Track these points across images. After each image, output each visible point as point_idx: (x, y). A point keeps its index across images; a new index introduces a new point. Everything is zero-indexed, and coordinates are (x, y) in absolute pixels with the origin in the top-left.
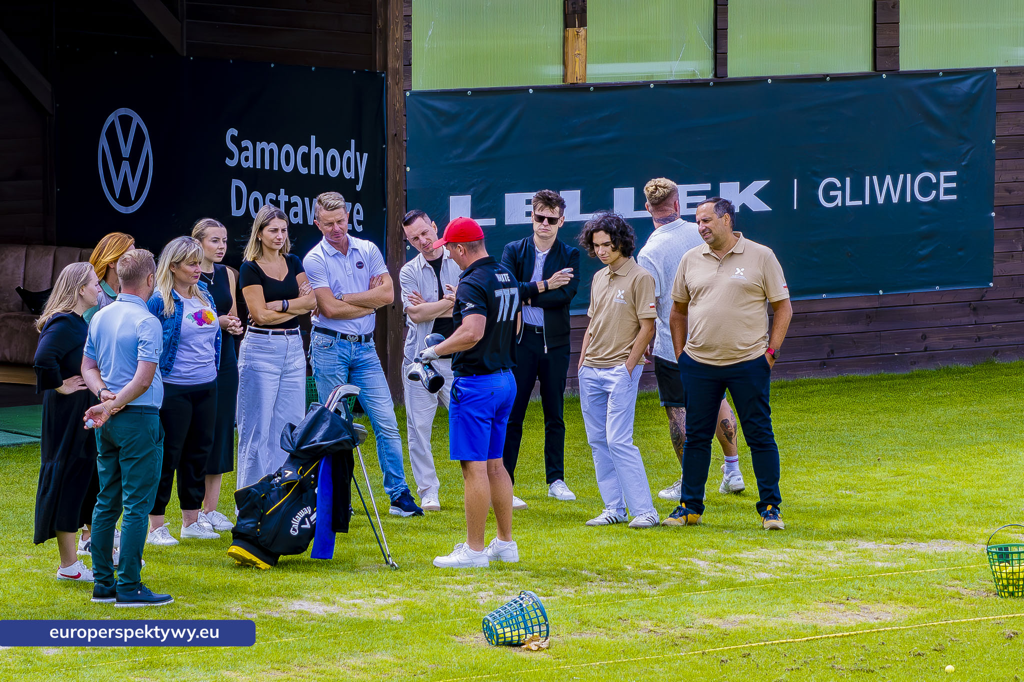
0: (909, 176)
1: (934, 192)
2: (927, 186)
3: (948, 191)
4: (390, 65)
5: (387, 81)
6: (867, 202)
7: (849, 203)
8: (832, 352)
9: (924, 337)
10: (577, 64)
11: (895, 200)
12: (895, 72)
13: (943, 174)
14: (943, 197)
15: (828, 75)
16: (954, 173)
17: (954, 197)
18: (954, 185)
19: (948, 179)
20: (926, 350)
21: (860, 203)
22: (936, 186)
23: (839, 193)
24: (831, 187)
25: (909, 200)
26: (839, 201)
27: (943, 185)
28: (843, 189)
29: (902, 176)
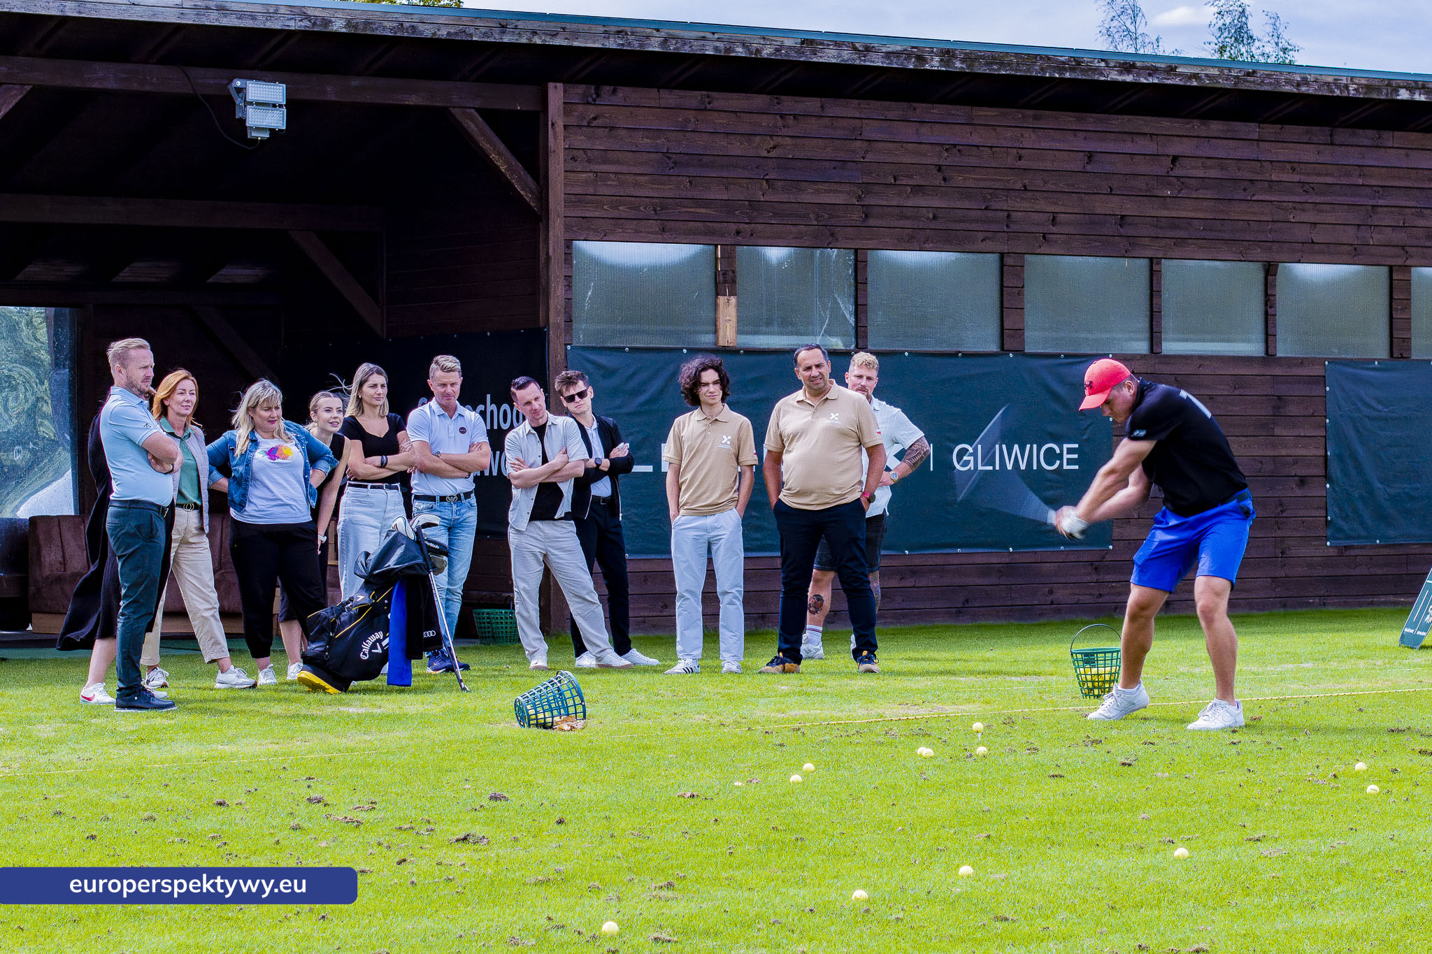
0: (1035, 446)
1: (1058, 462)
2: (1051, 456)
3: (1070, 462)
4: (551, 320)
5: (549, 334)
6: (997, 468)
7: (980, 468)
8: (967, 601)
9: (1051, 592)
10: (728, 329)
11: (1023, 467)
12: (1020, 352)
13: (1066, 446)
14: (1066, 467)
15: (960, 352)
16: (1076, 446)
17: (1076, 467)
18: (1076, 456)
19: (1070, 451)
20: (1052, 603)
21: (990, 468)
22: (1060, 456)
23: (971, 458)
24: (963, 452)
25: (1035, 468)
26: (971, 465)
27: (1066, 456)
28: (975, 454)
29: (1028, 446)
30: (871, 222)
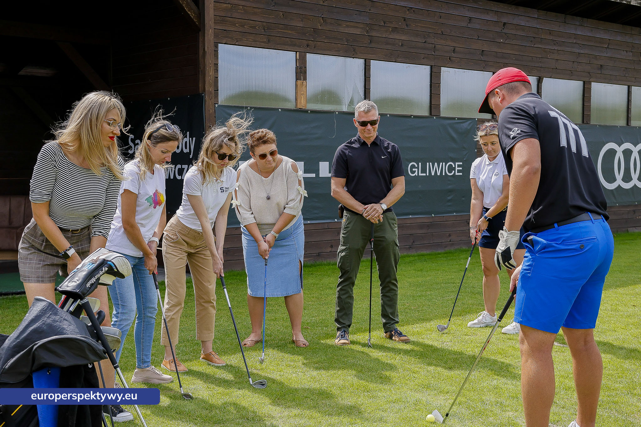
0: (444, 163)
1: (453, 171)
2: (451, 169)
3: (459, 171)
4: (207, 89)
5: (205, 98)
6: (428, 175)
7: (420, 174)
8: (414, 242)
9: (450, 235)
10: (302, 98)
11: (439, 174)
12: (438, 116)
13: (457, 163)
14: (457, 174)
15: (412, 115)
16: (461, 163)
17: (461, 174)
18: (461, 168)
19: (459, 166)
20: (450, 241)
21: (425, 174)
22: (454, 169)
23: (416, 170)
24: (413, 166)
25: (444, 174)
26: (416, 173)
27: (457, 168)
28: (418, 168)
29: (441, 163)
30: (373, 45)
